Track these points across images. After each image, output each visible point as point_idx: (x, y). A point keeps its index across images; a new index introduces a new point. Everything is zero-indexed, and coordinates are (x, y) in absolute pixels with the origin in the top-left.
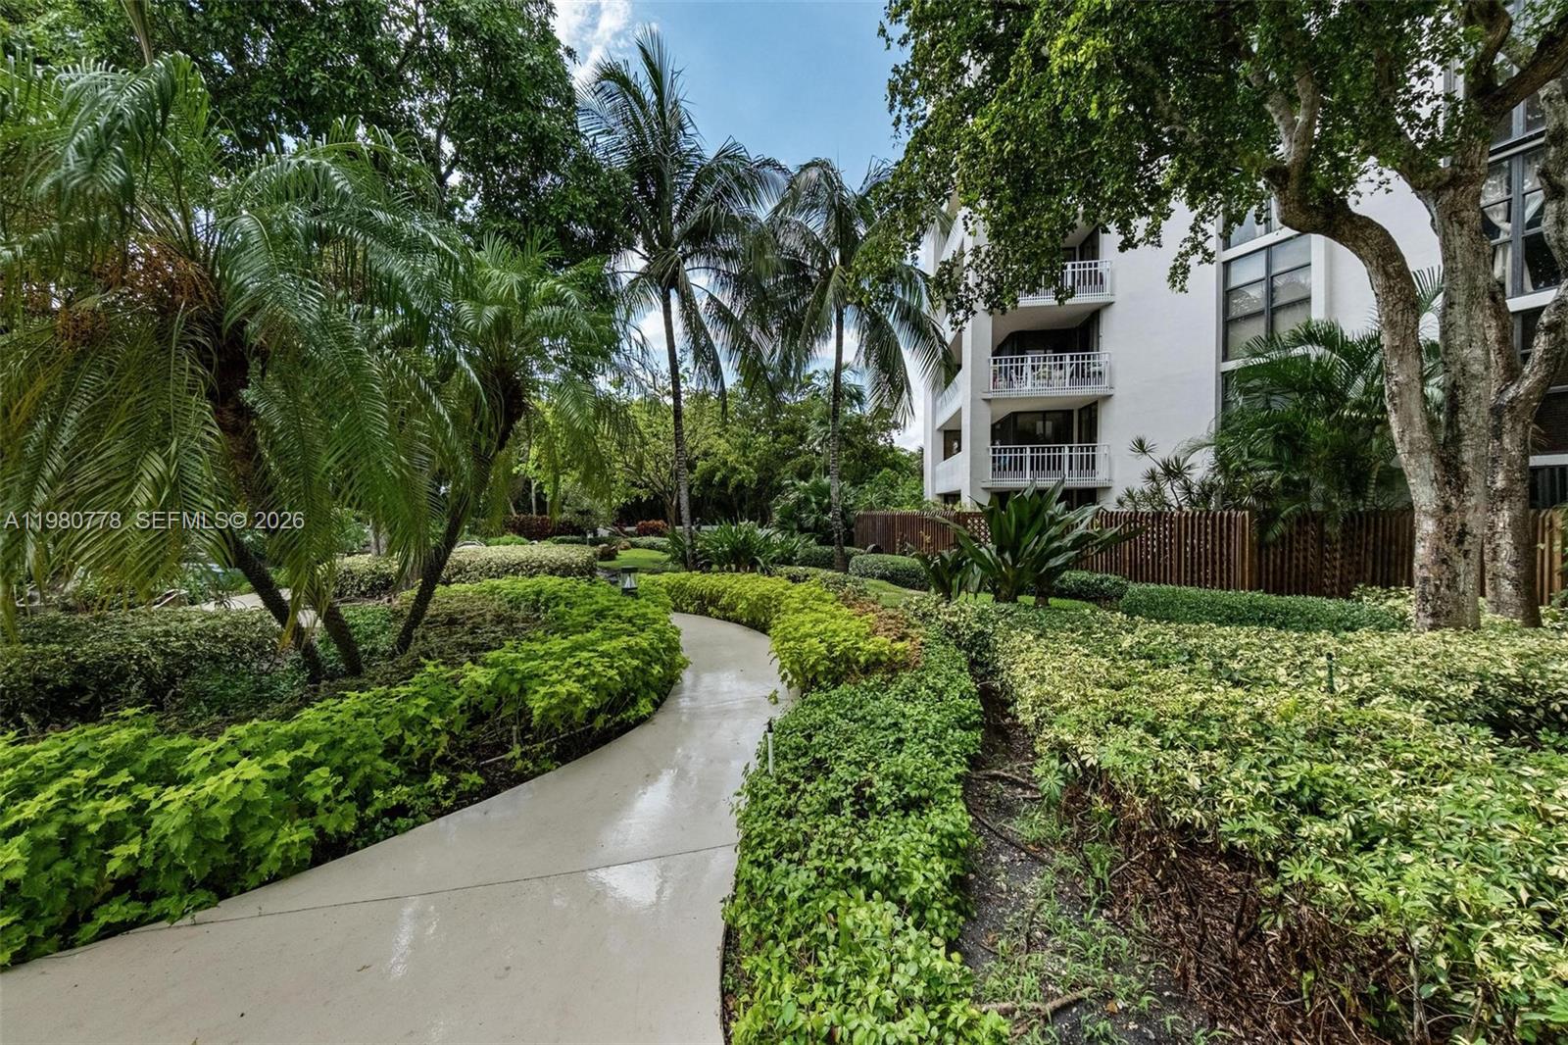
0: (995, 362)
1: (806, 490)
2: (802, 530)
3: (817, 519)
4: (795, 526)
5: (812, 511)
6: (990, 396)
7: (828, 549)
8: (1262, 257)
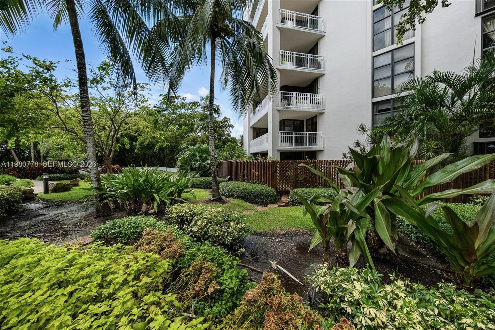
0: (282, 93)
1: (194, 150)
2: (192, 169)
3: (200, 164)
4: (189, 167)
5: (197, 160)
6: (279, 109)
7: (206, 179)
8: (390, 55)
